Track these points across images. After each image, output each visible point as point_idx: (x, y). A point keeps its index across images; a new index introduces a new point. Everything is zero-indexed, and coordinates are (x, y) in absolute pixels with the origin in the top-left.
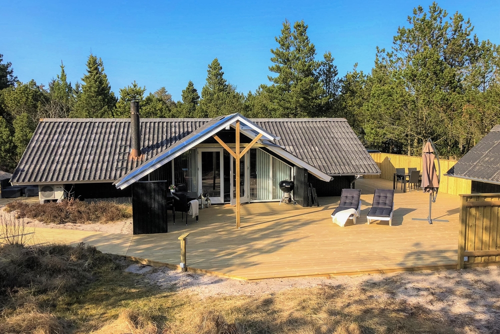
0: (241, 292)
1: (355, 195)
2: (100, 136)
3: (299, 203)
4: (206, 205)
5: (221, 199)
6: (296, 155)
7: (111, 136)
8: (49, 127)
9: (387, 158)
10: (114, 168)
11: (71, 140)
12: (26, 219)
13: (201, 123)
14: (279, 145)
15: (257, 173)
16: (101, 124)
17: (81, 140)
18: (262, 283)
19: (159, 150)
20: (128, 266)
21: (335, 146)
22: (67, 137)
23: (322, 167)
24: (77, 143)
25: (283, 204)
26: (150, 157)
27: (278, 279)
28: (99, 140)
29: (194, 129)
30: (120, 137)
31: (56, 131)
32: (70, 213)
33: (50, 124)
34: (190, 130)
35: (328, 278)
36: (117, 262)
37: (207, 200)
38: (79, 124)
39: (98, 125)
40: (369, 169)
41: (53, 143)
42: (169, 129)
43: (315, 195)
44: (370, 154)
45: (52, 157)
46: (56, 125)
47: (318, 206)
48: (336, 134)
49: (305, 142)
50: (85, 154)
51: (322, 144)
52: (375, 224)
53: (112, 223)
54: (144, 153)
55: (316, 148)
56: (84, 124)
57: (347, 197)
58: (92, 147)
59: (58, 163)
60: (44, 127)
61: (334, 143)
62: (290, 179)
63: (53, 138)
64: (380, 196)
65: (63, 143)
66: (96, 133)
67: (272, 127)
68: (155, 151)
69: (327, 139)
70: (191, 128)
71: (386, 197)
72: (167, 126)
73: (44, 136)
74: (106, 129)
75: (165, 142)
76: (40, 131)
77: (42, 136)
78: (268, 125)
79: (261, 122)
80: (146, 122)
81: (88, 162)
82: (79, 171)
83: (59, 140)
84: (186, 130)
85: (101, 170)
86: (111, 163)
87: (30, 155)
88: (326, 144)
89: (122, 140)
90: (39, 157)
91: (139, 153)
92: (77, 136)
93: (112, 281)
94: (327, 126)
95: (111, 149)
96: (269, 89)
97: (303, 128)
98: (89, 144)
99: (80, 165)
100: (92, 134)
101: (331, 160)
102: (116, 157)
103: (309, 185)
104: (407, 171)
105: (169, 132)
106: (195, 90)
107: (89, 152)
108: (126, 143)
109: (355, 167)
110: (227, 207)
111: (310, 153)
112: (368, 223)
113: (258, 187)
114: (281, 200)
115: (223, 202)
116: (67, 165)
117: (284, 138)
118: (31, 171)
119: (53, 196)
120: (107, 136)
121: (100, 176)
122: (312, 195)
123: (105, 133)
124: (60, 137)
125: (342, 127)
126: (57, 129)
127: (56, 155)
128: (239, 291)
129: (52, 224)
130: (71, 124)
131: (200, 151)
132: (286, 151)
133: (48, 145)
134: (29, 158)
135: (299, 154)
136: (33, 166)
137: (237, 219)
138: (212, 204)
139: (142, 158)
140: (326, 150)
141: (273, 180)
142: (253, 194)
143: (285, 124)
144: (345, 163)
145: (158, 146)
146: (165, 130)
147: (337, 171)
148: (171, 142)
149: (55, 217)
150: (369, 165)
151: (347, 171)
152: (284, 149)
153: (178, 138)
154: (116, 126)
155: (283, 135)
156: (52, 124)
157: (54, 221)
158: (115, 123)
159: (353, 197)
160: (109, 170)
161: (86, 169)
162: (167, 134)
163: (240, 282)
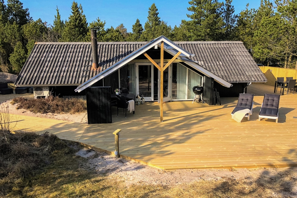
0: (158, 181)
1: (249, 98)
2: (73, 54)
3: (206, 102)
4: (141, 102)
5: (152, 98)
6: (205, 68)
7: (80, 54)
8: (40, 48)
9: (269, 70)
10: (81, 76)
11: (54, 57)
12: (22, 110)
13: (140, 45)
14: (193, 60)
15: (177, 80)
16: (74, 46)
17: (60, 57)
18: (176, 172)
19: (111, 64)
20: (79, 150)
21: (234, 61)
22: (52, 55)
23: (224, 77)
24: (58, 59)
25: (195, 103)
26: (104, 68)
27: (189, 170)
28: (72, 56)
29: (135, 49)
30: (86, 55)
31: (45, 51)
32: (51, 106)
33: (41, 46)
34: (132, 50)
35: (230, 170)
36: (71, 147)
37: (142, 99)
38: (60, 46)
39: (72, 46)
40: (258, 78)
41: (43, 59)
42: (118, 49)
43: (218, 97)
44: (259, 67)
45: (42, 68)
46: (45, 47)
47: (220, 105)
48: (235, 53)
49: (213, 58)
50: (63, 67)
51: (225, 60)
52: (264, 121)
53: (78, 113)
54: (101, 66)
55: (220, 62)
56: (63, 46)
57: (243, 99)
58: (68, 61)
59: (45, 72)
60: (37, 48)
61: (233, 59)
62: (201, 85)
63: (43, 55)
64: (268, 100)
65: (49, 59)
66: (70, 52)
67: (189, 48)
68: (108, 64)
69: (228, 56)
70: (132, 48)
71: (273, 100)
72: (117, 47)
73: (37, 54)
74: (77, 49)
75: (115, 58)
76: (35, 50)
77: (36, 54)
78: (186, 46)
79: (181, 44)
80: (103, 45)
81: (64, 71)
82: (58, 78)
83: (47, 57)
84: (129, 50)
85: (72, 77)
86: (79, 72)
87: (28, 66)
88: (228, 60)
89: (87, 56)
90: (34, 68)
91: (98, 66)
92: (58, 54)
93: (62, 164)
94: (228, 47)
95: (79, 63)
96: (187, 23)
97: (211, 49)
98: (65, 59)
99: (59, 74)
100: (67, 52)
101: (231, 71)
102: (83, 68)
103: (215, 89)
104: (285, 80)
105: (118, 51)
106: (141, 25)
107: (65, 65)
108: (89, 59)
109: (248, 76)
110: (155, 104)
111: (216, 66)
112: (259, 120)
113: (177, 90)
114: (193, 100)
115: (153, 100)
116: (50, 74)
117: (197, 55)
118: (27, 77)
119: (43, 94)
120: (77, 54)
121: (71, 81)
122: (216, 97)
123: (76, 52)
124: (47, 55)
125: (239, 48)
126: (45, 49)
127: (44, 67)
128: (157, 180)
129: (39, 114)
130: (54, 46)
131: (137, 65)
132: (199, 65)
133: (39, 60)
134: (27, 68)
135: (207, 67)
136: (29, 74)
137: (161, 114)
138: (145, 102)
139: (99, 69)
140: (227, 64)
141: (188, 85)
142: (174, 95)
143: (199, 45)
144: (241, 74)
145: (110, 61)
146: (115, 50)
147: (235, 80)
148: (119, 58)
149: (41, 109)
150: (258, 75)
151: (242, 79)
152: (197, 64)
153: (123, 55)
154: (83, 47)
155: (197, 53)
156: (43, 46)
157: (39, 112)
158: (83, 45)
159: (247, 100)
160: (78, 77)
161: (63, 76)
162: (116, 53)
163: (159, 170)
